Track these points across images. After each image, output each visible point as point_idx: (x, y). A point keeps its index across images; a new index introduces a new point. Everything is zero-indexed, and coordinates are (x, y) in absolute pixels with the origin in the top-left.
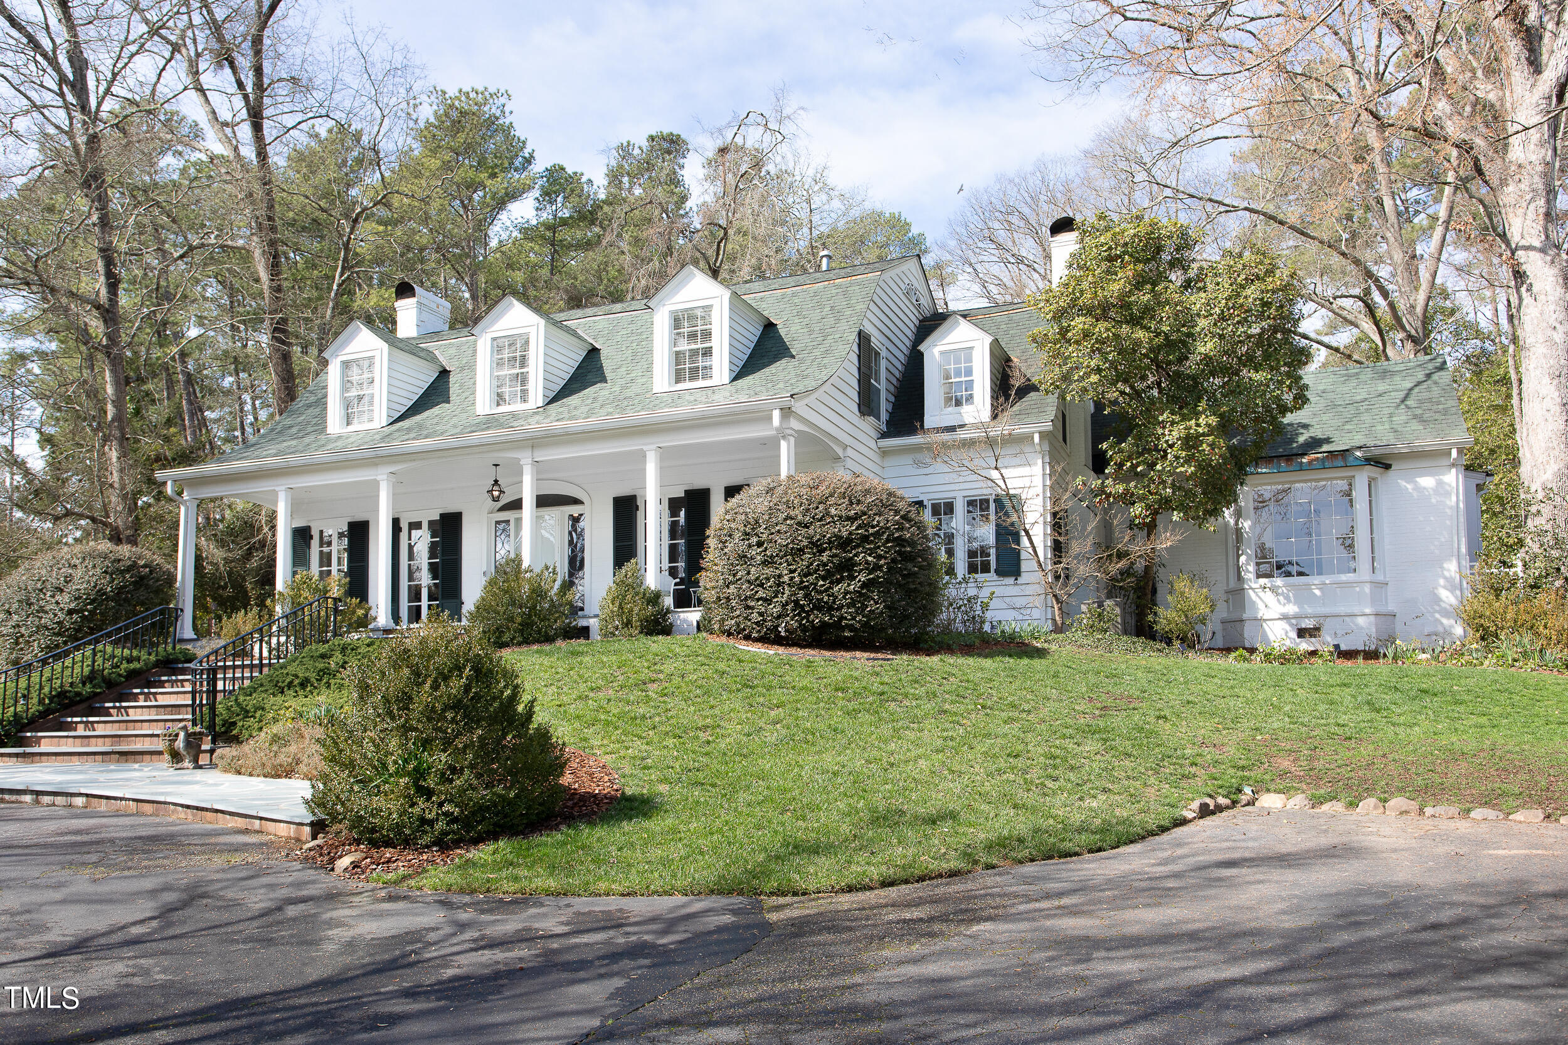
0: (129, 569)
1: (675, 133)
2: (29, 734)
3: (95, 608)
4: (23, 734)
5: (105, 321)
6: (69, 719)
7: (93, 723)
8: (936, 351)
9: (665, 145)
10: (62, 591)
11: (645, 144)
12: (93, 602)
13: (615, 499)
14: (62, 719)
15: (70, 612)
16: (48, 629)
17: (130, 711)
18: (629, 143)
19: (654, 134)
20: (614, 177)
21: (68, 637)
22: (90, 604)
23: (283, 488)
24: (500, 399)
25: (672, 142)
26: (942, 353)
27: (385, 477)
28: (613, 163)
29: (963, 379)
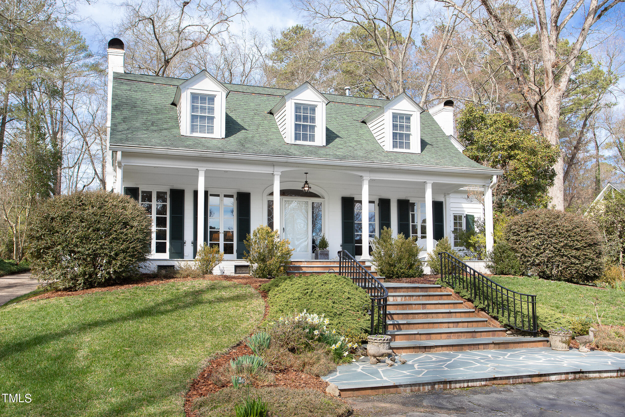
13: (342, 198)
24: (297, 137)
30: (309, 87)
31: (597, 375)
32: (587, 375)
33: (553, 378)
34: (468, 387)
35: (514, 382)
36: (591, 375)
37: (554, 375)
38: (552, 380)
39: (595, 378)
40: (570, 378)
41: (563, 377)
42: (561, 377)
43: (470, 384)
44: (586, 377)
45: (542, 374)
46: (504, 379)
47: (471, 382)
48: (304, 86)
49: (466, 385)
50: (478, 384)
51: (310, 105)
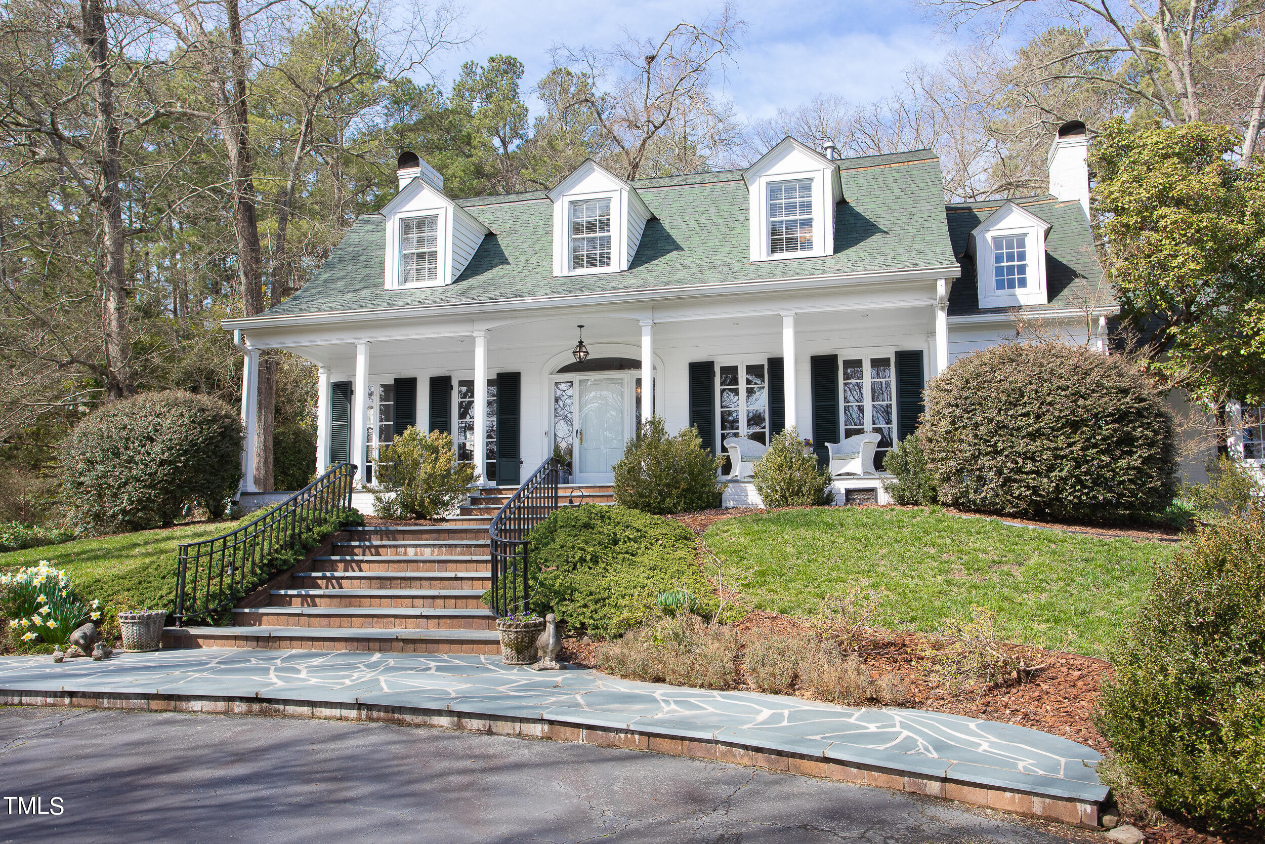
0: (215, 420)
1: (513, 56)
2: (247, 610)
3: (187, 460)
4: (240, 610)
5: (106, 174)
6: (283, 592)
7: (313, 597)
8: (989, 236)
9: (505, 67)
10: (152, 440)
11: (486, 64)
12: (186, 452)
13: (690, 364)
14: (273, 592)
15: (162, 463)
16: (138, 481)
17: (344, 583)
18: (473, 64)
19: (494, 56)
20: (459, 91)
21: (160, 489)
22: (182, 455)
23: (364, 341)
24: (577, 262)
25: (509, 64)
26: (994, 238)
27: (483, 333)
28: (458, 79)
29: (1016, 263)
31: (305, 710)
32: (281, 707)
33: (197, 705)
34: (21, 704)
35: (111, 706)
36: (290, 709)
37: (199, 700)
38: (195, 709)
39: (300, 717)
40: (237, 710)
41: (221, 706)
42: (216, 706)
43: (25, 700)
44: (277, 711)
45: (173, 695)
46: (90, 697)
47: (26, 696)
49: (16, 700)
50: (39, 700)
51: (599, 200)
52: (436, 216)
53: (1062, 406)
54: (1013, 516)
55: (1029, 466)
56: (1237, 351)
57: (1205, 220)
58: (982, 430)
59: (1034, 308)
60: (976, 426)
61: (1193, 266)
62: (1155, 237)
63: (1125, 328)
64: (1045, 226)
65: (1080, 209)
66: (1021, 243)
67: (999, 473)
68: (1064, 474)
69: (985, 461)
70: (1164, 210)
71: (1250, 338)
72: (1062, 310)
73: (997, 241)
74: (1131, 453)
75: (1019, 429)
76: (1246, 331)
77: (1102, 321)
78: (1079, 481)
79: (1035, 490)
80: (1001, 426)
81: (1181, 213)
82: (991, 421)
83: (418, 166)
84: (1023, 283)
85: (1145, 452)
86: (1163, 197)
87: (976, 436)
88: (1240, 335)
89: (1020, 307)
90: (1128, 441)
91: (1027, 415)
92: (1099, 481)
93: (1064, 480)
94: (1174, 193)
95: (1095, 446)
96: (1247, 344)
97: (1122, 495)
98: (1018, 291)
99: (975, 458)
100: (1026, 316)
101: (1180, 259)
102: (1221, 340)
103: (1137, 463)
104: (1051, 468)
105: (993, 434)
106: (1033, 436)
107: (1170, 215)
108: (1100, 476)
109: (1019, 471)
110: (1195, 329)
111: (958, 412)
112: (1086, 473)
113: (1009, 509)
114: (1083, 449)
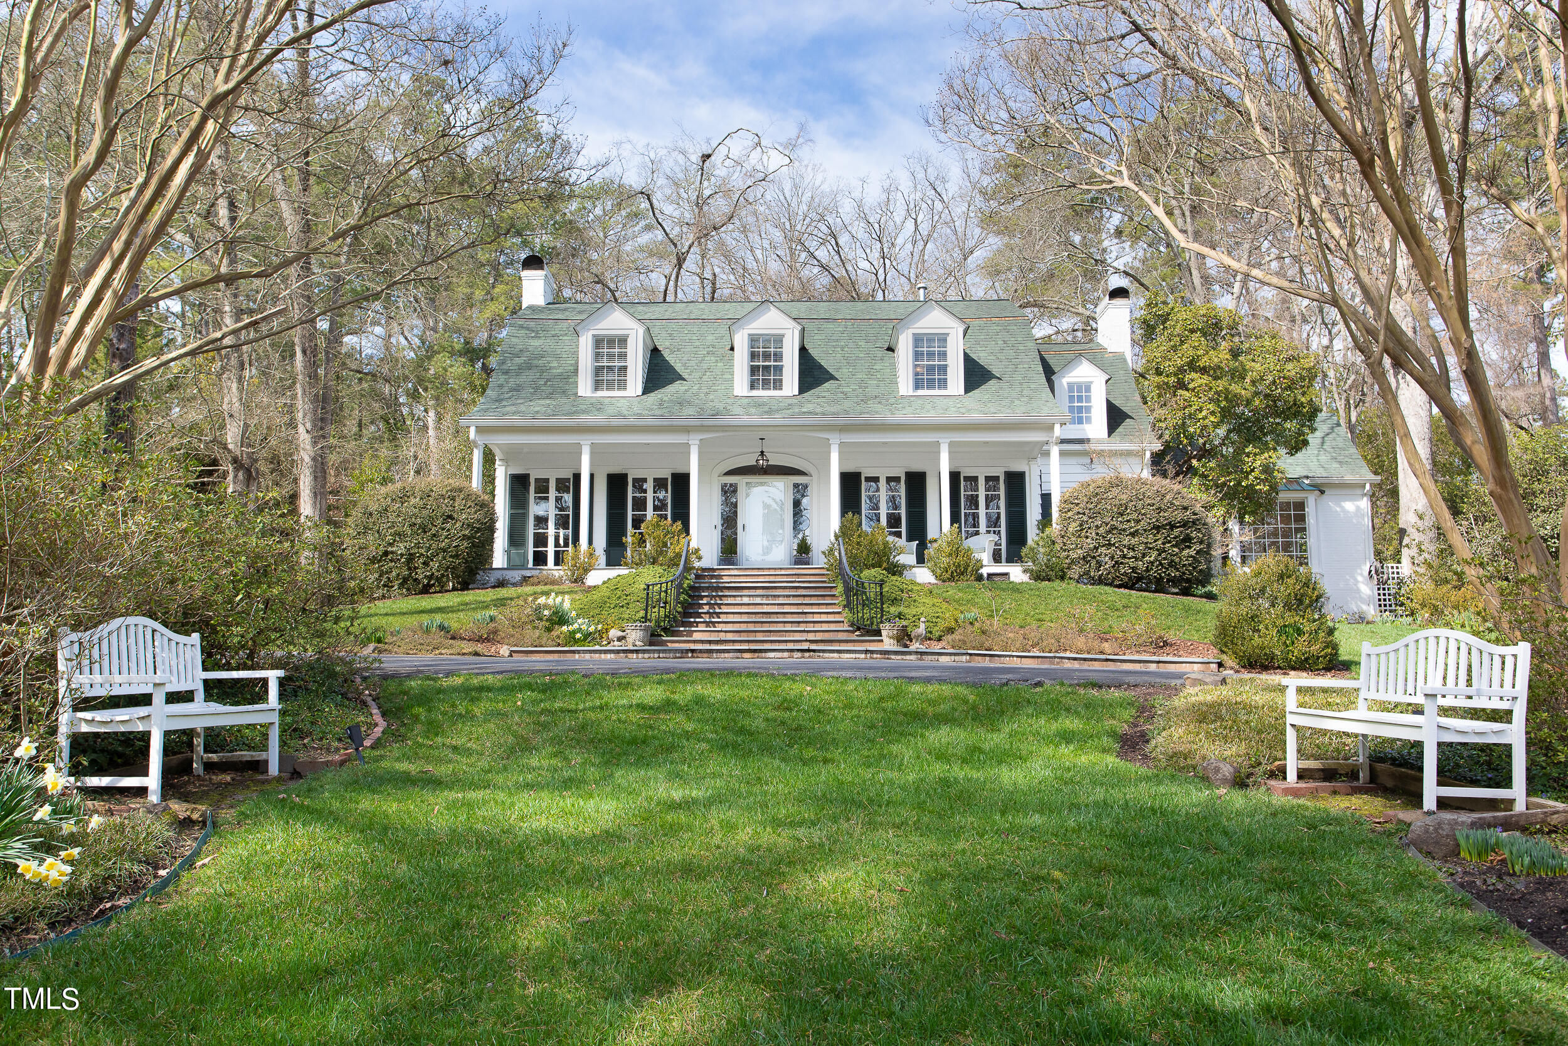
2: (681, 629)
8: (1065, 381)
13: (841, 473)
14: (683, 620)
23: (589, 443)
24: (753, 385)
26: (1068, 383)
29: (1084, 404)
30: (772, 308)
48: (764, 306)
51: (773, 335)
52: (628, 336)
53: (1151, 517)
54: (1119, 586)
55: (1131, 554)
56: (1239, 483)
57: (1221, 385)
58: (1101, 531)
59: (1099, 441)
60: (1097, 527)
61: (1212, 419)
62: (1186, 394)
63: (1168, 462)
64: (1107, 377)
65: (1125, 360)
66: (1088, 389)
67: (1112, 558)
68: (1152, 559)
69: (1103, 550)
70: (1193, 375)
71: (1248, 473)
72: (1118, 444)
73: (1071, 386)
74: (1190, 547)
75: (1124, 530)
76: (1246, 468)
77: (1148, 454)
78: (1161, 564)
79: (1134, 569)
80: (1114, 528)
81: (1204, 380)
82: (1107, 524)
83: (542, 269)
84: (1089, 420)
85: (1198, 547)
86: (1192, 365)
87: (1097, 534)
88: (1242, 471)
89: (1088, 440)
90: (1188, 539)
91: (1128, 521)
92: (1172, 564)
93: (1152, 563)
94: (1201, 364)
95: (1169, 542)
96: (1247, 478)
97: (1184, 573)
98: (1086, 426)
99: (1096, 548)
100: (1093, 446)
101: (1204, 413)
102: (1230, 474)
103: (1193, 553)
104: (1144, 555)
105: (1109, 532)
106: (1133, 535)
107: (1197, 380)
108: (1172, 561)
109: (1124, 557)
110: (1212, 464)
111: (1085, 518)
112: (1165, 559)
113: (1117, 583)
114: (1164, 544)
